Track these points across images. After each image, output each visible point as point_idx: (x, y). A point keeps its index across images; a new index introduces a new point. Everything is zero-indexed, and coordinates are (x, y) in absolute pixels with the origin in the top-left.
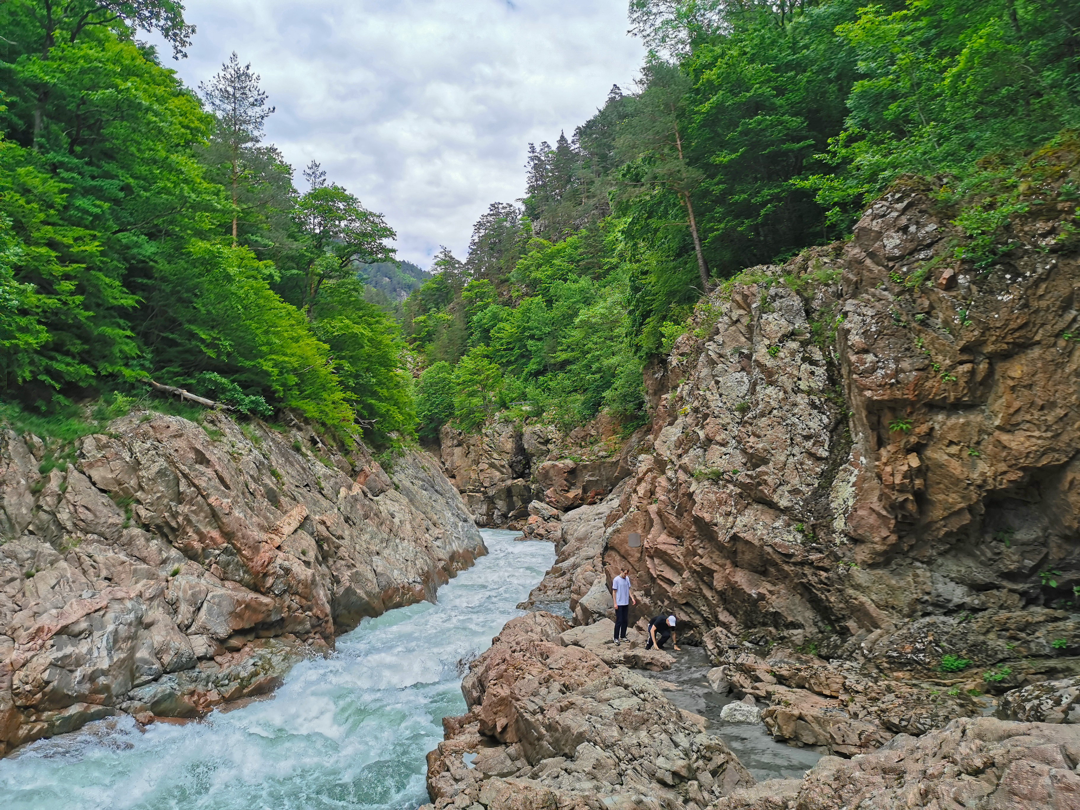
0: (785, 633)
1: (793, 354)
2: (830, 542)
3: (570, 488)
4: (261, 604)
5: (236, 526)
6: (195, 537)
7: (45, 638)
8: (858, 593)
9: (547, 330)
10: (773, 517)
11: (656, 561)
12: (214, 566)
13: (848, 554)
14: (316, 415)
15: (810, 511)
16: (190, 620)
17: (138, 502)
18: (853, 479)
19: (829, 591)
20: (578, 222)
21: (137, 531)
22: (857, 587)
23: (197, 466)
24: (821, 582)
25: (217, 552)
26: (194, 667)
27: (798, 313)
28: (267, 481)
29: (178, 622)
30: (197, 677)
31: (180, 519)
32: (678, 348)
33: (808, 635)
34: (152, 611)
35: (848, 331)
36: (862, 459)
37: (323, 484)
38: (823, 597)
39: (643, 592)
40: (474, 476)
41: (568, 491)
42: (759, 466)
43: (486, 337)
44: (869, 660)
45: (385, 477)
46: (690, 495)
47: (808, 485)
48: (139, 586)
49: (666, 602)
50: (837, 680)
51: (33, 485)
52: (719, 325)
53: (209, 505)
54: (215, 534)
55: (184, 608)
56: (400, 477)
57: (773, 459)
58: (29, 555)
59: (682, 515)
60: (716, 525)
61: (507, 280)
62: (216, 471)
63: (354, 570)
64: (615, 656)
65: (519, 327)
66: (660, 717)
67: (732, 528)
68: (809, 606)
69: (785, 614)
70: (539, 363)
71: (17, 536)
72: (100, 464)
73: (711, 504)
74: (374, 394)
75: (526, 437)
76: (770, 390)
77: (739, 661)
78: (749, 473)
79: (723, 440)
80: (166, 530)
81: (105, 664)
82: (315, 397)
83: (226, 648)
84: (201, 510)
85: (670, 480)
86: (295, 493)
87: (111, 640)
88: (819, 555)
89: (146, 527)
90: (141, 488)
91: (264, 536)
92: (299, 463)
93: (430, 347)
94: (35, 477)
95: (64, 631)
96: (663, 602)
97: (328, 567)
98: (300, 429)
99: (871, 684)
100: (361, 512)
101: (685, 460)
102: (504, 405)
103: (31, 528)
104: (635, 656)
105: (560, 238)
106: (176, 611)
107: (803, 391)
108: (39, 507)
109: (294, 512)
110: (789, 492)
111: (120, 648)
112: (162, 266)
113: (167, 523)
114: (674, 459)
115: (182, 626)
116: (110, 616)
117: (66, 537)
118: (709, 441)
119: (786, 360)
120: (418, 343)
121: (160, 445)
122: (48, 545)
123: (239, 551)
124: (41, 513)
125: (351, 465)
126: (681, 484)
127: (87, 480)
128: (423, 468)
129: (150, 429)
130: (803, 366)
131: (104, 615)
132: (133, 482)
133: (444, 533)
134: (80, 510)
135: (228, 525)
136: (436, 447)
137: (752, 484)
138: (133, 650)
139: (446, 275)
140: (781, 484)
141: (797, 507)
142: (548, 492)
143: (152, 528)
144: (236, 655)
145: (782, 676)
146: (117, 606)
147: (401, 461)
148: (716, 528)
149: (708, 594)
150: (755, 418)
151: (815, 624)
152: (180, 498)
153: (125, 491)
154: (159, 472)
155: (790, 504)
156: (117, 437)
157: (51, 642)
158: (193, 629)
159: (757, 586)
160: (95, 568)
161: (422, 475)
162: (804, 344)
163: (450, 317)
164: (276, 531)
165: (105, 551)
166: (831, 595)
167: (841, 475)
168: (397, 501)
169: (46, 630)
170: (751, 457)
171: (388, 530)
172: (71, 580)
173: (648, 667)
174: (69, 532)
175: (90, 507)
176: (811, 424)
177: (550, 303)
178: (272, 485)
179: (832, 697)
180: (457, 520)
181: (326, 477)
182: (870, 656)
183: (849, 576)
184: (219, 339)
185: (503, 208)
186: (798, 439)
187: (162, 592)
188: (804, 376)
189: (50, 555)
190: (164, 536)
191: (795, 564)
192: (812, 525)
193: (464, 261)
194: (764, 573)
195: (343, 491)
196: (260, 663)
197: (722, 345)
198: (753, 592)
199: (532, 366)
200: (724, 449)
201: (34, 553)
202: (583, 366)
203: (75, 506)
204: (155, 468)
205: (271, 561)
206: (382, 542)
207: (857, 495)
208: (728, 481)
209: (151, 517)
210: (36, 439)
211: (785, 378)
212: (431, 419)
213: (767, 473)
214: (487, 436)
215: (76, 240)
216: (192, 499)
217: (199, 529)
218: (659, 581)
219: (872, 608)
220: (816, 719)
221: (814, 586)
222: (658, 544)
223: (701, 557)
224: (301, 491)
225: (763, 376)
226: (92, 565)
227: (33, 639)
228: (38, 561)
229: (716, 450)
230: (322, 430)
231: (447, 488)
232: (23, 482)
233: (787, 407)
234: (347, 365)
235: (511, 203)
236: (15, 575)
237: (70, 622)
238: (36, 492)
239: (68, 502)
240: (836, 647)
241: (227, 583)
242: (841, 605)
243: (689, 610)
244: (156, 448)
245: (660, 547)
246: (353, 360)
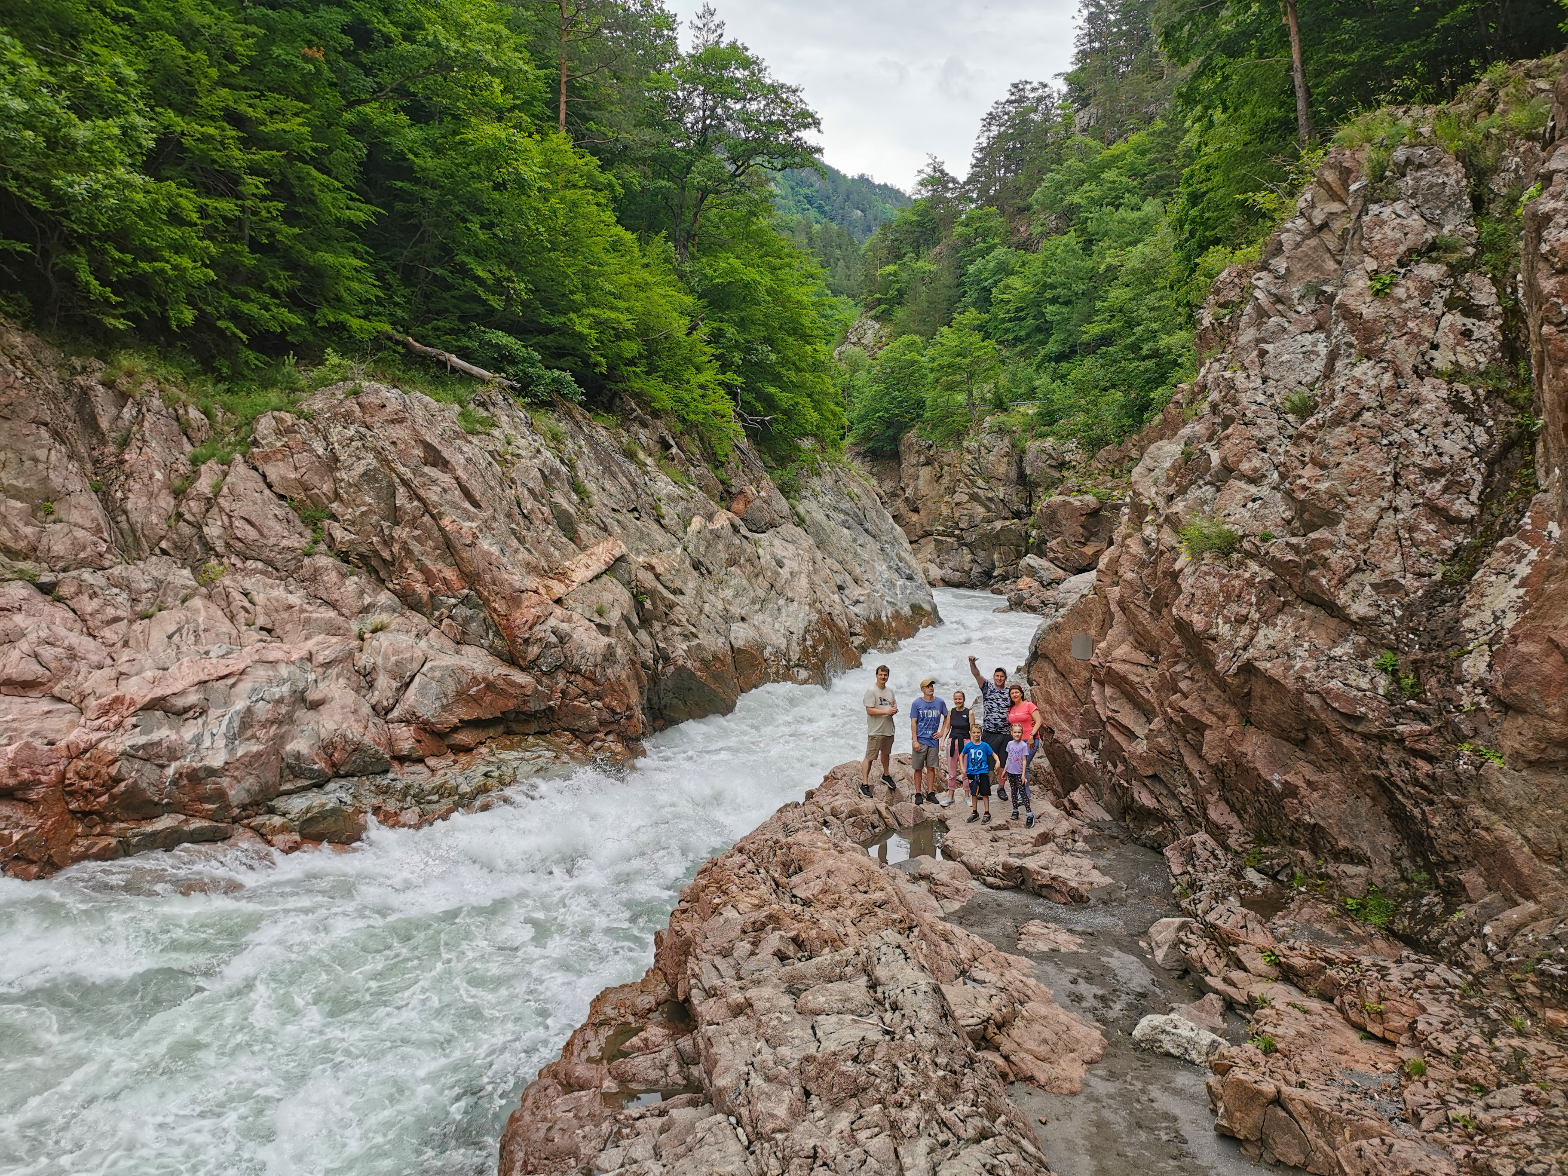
0: (1330, 869)
1: (1427, 289)
2: (1450, 701)
3: (1087, 539)
4: (513, 684)
5: (482, 565)
6: (419, 576)
7: (125, 713)
8: (1495, 818)
9: (1080, 287)
10: (1334, 635)
11: (1108, 691)
12: (446, 621)
13: (1486, 731)
14: (668, 404)
15: (1414, 631)
16: (391, 701)
17: (334, 517)
18: (1523, 570)
19: (1431, 803)
20: (1152, 108)
21: (324, 561)
22: (1495, 805)
23: (426, 469)
24: (1416, 782)
25: (453, 601)
26: (386, 771)
27: (1454, 202)
28: (559, 498)
29: (373, 701)
30: (388, 786)
31: (396, 548)
32: (1217, 292)
33: (1377, 881)
34: (327, 682)
35: (1547, 218)
36: (1553, 526)
37: (664, 509)
38: (1417, 812)
39: (1087, 742)
40: (946, 511)
41: (1084, 544)
42: (1315, 528)
43: (985, 301)
44: (1497, 967)
45: (782, 504)
46: (1175, 576)
47: (1421, 575)
48: (310, 645)
49: (1121, 768)
50: (1404, 1009)
51: (177, 483)
52: (1284, 237)
53: (441, 529)
54: (450, 574)
55: (384, 684)
56: (806, 507)
57: (1348, 515)
58: (149, 585)
59: (1160, 613)
60: (1214, 639)
61: (1028, 208)
62: (457, 479)
63: (695, 642)
64: (989, 862)
65: (1037, 283)
66: (897, 1084)
67: (1245, 648)
68: (1387, 823)
69: (1335, 831)
70: (1064, 342)
71: (143, 556)
72: (279, 456)
73: (1210, 598)
74: (777, 380)
75: (1029, 457)
76: (1365, 370)
77: (1211, 918)
78: (1294, 540)
79: (1255, 470)
80: (374, 563)
81: (217, 761)
82: (672, 377)
83: (449, 746)
84: (429, 537)
85: (1147, 543)
86: (608, 521)
87: (236, 724)
88: (1420, 726)
89: (344, 557)
90: (337, 496)
91: (533, 582)
92: (627, 474)
93: (900, 313)
94: (182, 470)
95: (157, 704)
96: (1115, 767)
97: (651, 634)
98: (644, 425)
99: (1476, 1040)
100: (724, 556)
101: (1179, 506)
102: (1000, 405)
103: (164, 544)
104: (1021, 869)
105: (1120, 136)
106: (371, 686)
107: (1438, 374)
108: (180, 516)
109: (599, 549)
110: (1374, 586)
111: (254, 736)
112: (427, 162)
113: (376, 552)
114: (1161, 502)
115: (377, 707)
116: (245, 686)
117: (213, 562)
118: (1228, 470)
119: (1410, 305)
120: (883, 307)
121: (368, 433)
122: (186, 572)
123: (486, 602)
124: (181, 524)
125: (723, 482)
126: (1162, 553)
127: (260, 479)
128: (849, 495)
129: (357, 408)
130: (1448, 319)
131: (233, 685)
132: (326, 488)
133: (869, 595)
134: (237, 523)
135: (469, 562)
136: (894, 464)
137: (1297, 565)
138: (280, 740)
139: (935, 200)
140: (1357, 570)
141: (1387, 618)
142: (1053, 544)
143: (353, 558)
144: (463, 759)
145: (1291, 967)
146: (262, 673)
147: (815, 482)
148: (1213, 646)
149: (1194, 765)
150: (1321, 426)
151: (1396, 861)
152: (395, 515)
153: (315, 501)
154: (365, 474)
155: (1372, 613)
156: (309, 418)
157: (133, 720)
158: (395, 714)
159: (1285, 768)
160: (247, 611)
161: (845, 505)
162: (1456, 270)
163: (933, 268)
164: (562, 576)
165: (272, 587)
166: (1435, 813)
167: (1496, 558)
168: (793, 542)
169: (127, 703)
170: (1301, 508)
171: (766, 585)
172: (202, 627)
173: (1044, 892)
174: (217, 555)
175: (253, 519)
176: (1446, 445)
177: (1088, 244)
178: (565, 505)
179: (1383, 1040)
180: (896, 576)
181: (671, 499)
182: (1500, 957)
183: (1479, 780)
184: (509, 280)
185: (1034, 90)
186: (1412, 476)
187: (350, 655)
188: (1445, 338)
189: (185, 587)
190: (373, 571)
191: (1366, 737)
192: (1415, 662)
193: (962, 178)
194: (1303, 744)
195: (697, 523)
196: (496, 774)
197: (1284, 278)
198: (1276, 779)
199: (1052, 347)
200: (1253, 490)
201: (158, 583)
202: (1126, 347)
203: (230, 517)
204: (360, 468)
205: (538, 620)
206: (753, 602)
207: (1526, 605)
208: (1249, 555)
209: (351, 542)
210: (194, 414)
211: (1400, 343)
212: (889, 424)
213: (1331, 545)
214: (969, 452)
215: (271, 113)
216: (415, 518)
217: (423, 564)
218: (1109, 729)
219: (1523, 857)
220: (1314, 1112)
221: (1399, 788)
222: (1114, 660)
223: (1185, 696)
224: (618, 516)
225: (1353, 340)
226: (243, 607)
227: (106, 713)
228: (164, 594)
229: (1238, 488)
230: (680, 427)
231: (885, 527)
232: (159, 476)
233: (1397, 405)
234: (731, 331)
235: (1045, 81)
236: (120, 613)
237: (169, 692)
238: (179, 494)
239: (221, 510)
240: (1431, 919)
241: (465, 649)
242: (1453, 837)
243: (1158, 789)
244: (362, 437)
245: (1116, 666)
246: (742, 324)
